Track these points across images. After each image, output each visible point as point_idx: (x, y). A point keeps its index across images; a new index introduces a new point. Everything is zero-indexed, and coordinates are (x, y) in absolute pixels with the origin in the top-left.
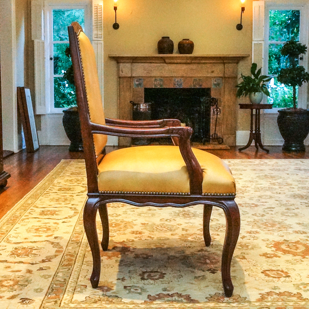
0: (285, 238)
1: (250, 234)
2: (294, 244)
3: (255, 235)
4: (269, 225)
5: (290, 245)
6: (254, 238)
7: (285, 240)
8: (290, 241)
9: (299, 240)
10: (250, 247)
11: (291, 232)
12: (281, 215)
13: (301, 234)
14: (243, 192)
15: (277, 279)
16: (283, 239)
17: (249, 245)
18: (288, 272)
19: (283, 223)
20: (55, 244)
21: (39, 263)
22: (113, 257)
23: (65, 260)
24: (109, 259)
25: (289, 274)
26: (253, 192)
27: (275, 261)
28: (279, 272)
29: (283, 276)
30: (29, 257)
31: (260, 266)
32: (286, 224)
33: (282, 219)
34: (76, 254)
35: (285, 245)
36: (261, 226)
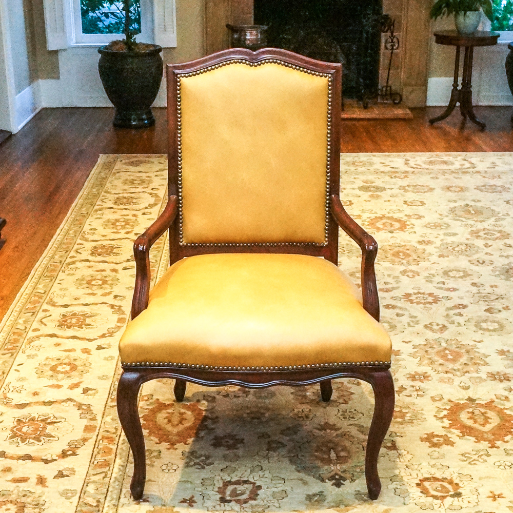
0: (470, 393)
1: (413, 380)
2: (483, 410)
3: (420, 384)
4: (450, 357)
5: (477, 412)
6: (419, 393)
7: (470, 400)
8: (477, 402)
9: (494, 398)
10: (407, 418)
11: (484, 376)
12: (475, 329)
13: (501, 381)
14: (418, 259)
15: (439, 501)
16: (465, 394)
17: (407, 413)
18: (461, 484)
19: (475, 350)
20: (83, 409)
21: (57, 458)
22: (178, 444)
23: (98, 453)
24: (171, 450)
25: (460, 490)
26: (434, 258)
27: (443, 456)
28: (445, 484)
29: (450, 493)
30: (41, 443)
31: (416, 467)
32: (479, 352)
33: (474, 339)
34: (118, 436)
35: (468, 412)
36: (436, 358)
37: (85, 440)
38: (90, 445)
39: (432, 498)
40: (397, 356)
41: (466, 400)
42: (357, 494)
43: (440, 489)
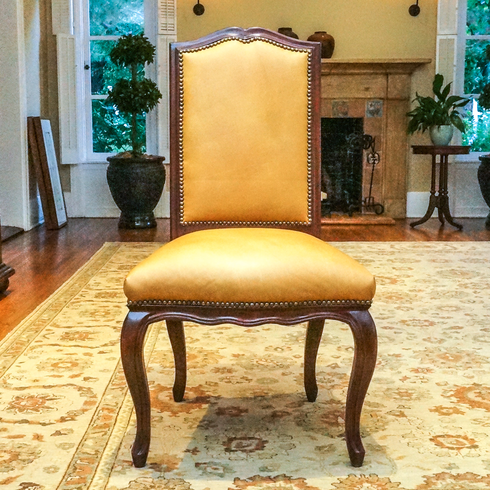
0: (476, 380)
1: (416, 373)
3: (424, 375)
4: (450, 358)
5: (483, 392)
6: (423, 381)
7: (474, 384)
8: (483, 386)
10: (414, 396)
11: (487, 370)
12: (473, 341)
14: (411, 300)
15: (455, 451)
16: (471, 382)
17: (413, 393)
18: (476, 439)
19: (475, 354)
20: (83, 390)
21: (55, 422)
22: (181, 413)
23: (98, 419)
24: (174, 417)
25: (476, 444)
26: (427, 299)
27: (454, 421)
28: (461, 440)
29: (466, 446)
30: (39, 413)
31: (428, 428)
32: (479, 356)
33: (473, 347)
34: (119, 408)
35: (475, 393)
36: (437, 359)
37: (84, 411)
38: (88, 416)
39: (447, 449)
40: (398, 358)
41: (473, 385)
42: (368, 446)
43: (455, 442)
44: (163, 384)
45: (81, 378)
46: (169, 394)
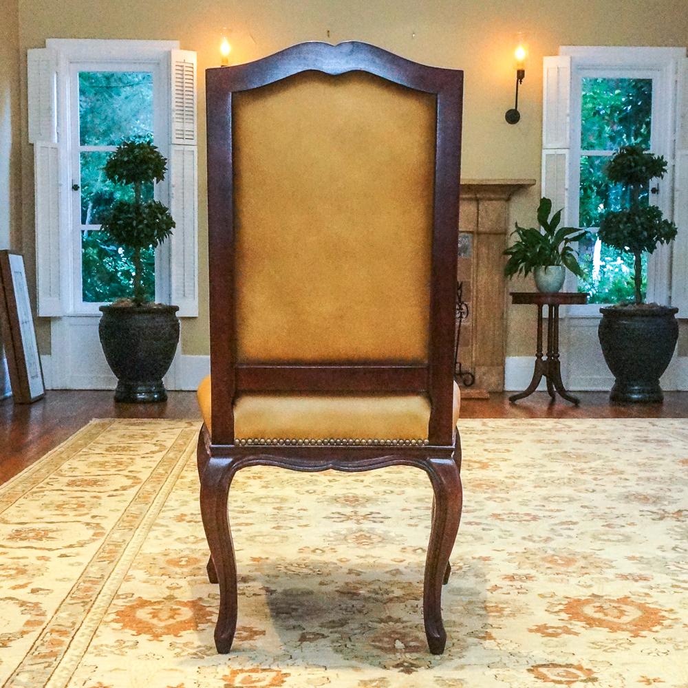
0: (595, 591)
1: (511, 581)
2: (616, 605)
3: (522, 583)
4: (560, 562)
5: (605, 606)
6: (520, 591)
7: (594, 595)
8: (605, 598)
9: (629, 595)
10: (507, 611)
11: (612, 577)
12: (591, 540)
13: (636, 581)
14: (507, 489)
16: (589, 592)
17: (506, 608)
18: (595, 670)
19: (594, 556)
20: (27, 606)
22: (166, 636)
23: (42, 645)
24: (155, 641)
25: (594, 676)
26: (530, 487)
27: (565, 644)
28: (573, 670)
29: (580, 679)
31: (525, 654)
32: (600, 558)
33: (591, 547)
34: (76, 630)
35: (594, 607)
36: (541, 563)
37: (23, 633)
38: (28, 641)
39: (552, 683)
40: (487, 562)
41: (590, 596)
42: (437, 680)
43: (565, 674)
44: (145, 597)
45: (28, 590)
46: (152, 611)
